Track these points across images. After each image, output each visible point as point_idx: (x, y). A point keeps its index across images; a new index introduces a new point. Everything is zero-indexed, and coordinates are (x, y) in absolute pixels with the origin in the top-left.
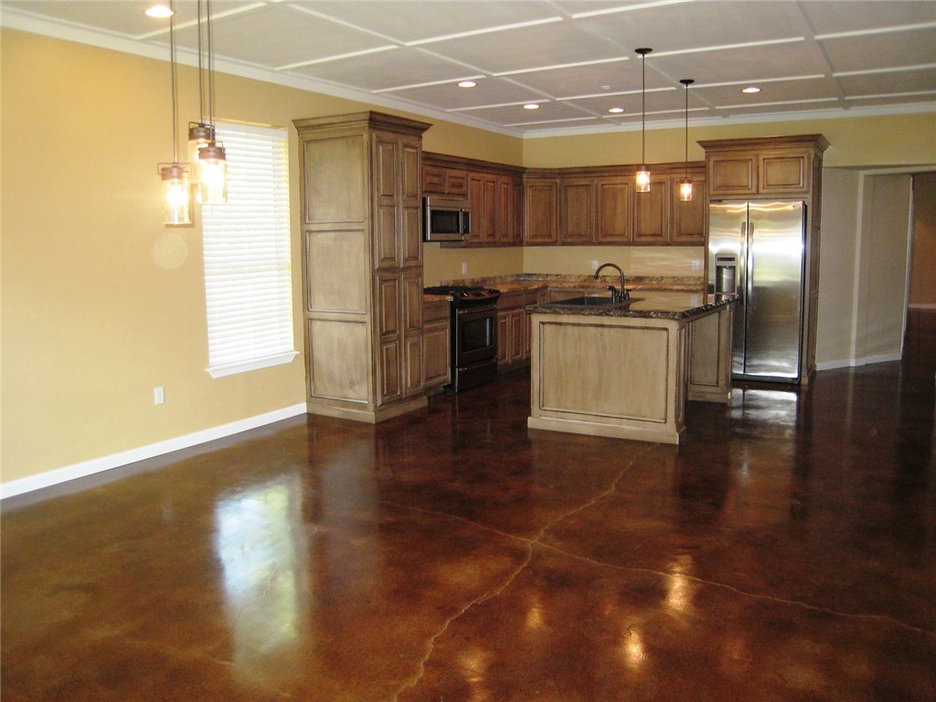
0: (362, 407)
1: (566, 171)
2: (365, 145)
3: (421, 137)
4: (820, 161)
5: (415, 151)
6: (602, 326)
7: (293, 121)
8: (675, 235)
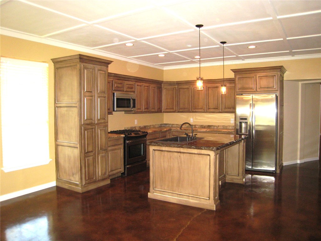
0: (77, 185)
1: (179, 83)
2: (78, 69)
3: (108, 67)
4: (283, 77)
5: (104, 72)
6: (180, 152)
7: (51, 59)
8: (223, 108)
